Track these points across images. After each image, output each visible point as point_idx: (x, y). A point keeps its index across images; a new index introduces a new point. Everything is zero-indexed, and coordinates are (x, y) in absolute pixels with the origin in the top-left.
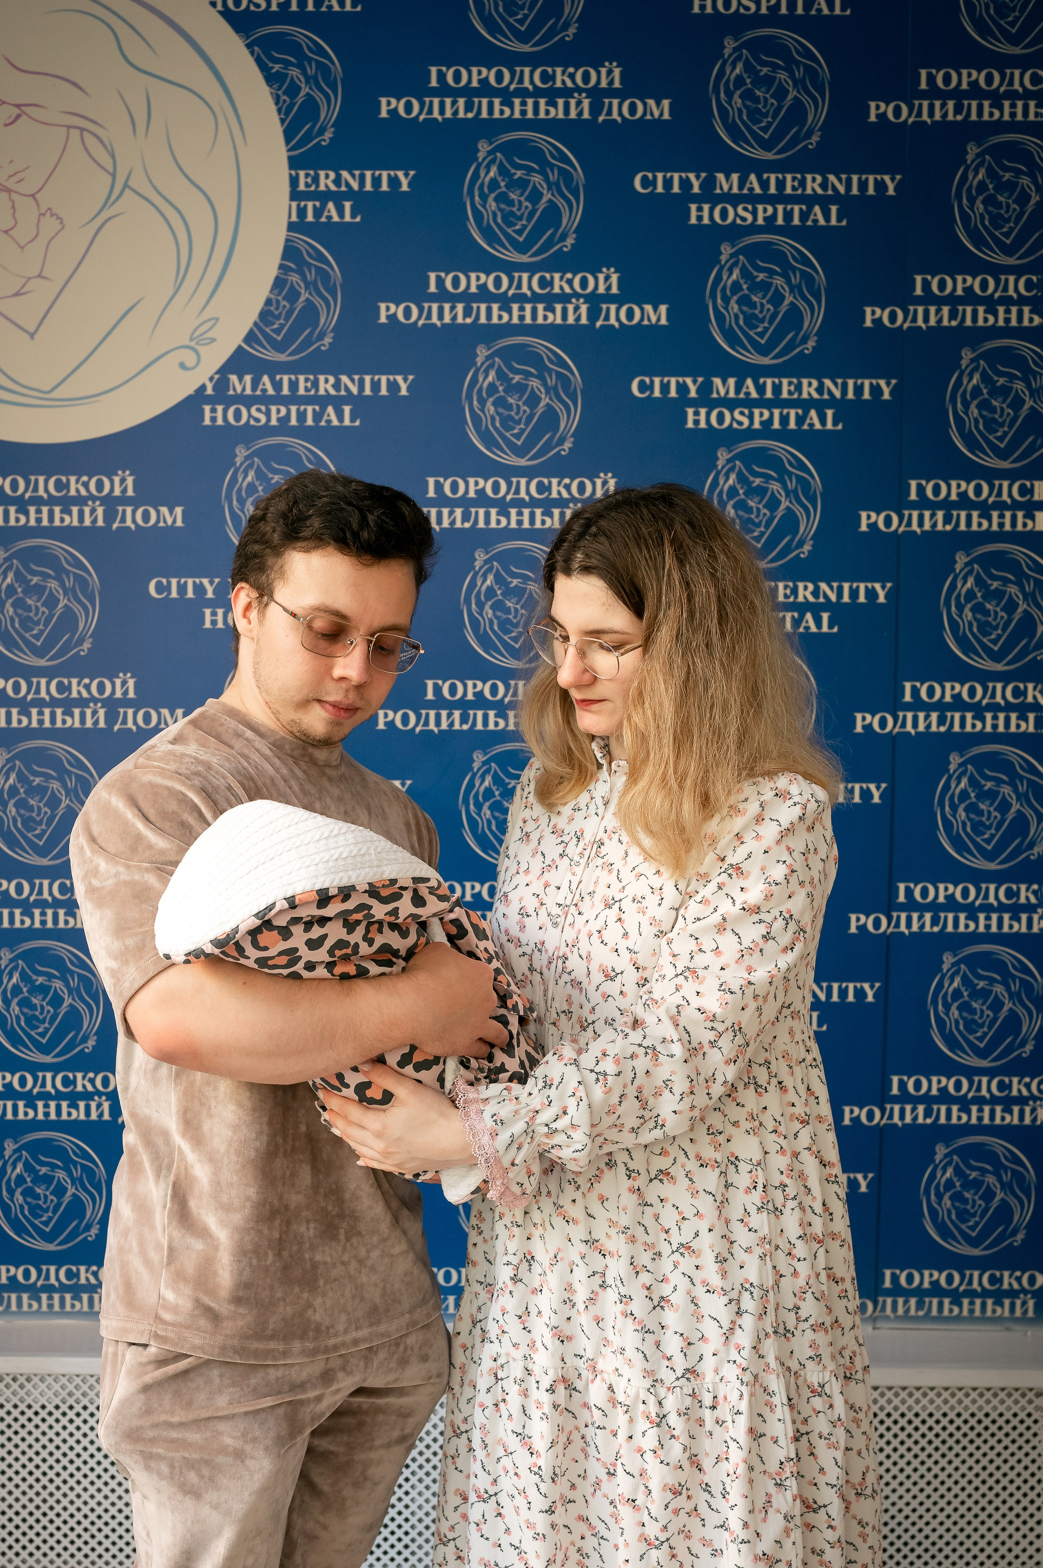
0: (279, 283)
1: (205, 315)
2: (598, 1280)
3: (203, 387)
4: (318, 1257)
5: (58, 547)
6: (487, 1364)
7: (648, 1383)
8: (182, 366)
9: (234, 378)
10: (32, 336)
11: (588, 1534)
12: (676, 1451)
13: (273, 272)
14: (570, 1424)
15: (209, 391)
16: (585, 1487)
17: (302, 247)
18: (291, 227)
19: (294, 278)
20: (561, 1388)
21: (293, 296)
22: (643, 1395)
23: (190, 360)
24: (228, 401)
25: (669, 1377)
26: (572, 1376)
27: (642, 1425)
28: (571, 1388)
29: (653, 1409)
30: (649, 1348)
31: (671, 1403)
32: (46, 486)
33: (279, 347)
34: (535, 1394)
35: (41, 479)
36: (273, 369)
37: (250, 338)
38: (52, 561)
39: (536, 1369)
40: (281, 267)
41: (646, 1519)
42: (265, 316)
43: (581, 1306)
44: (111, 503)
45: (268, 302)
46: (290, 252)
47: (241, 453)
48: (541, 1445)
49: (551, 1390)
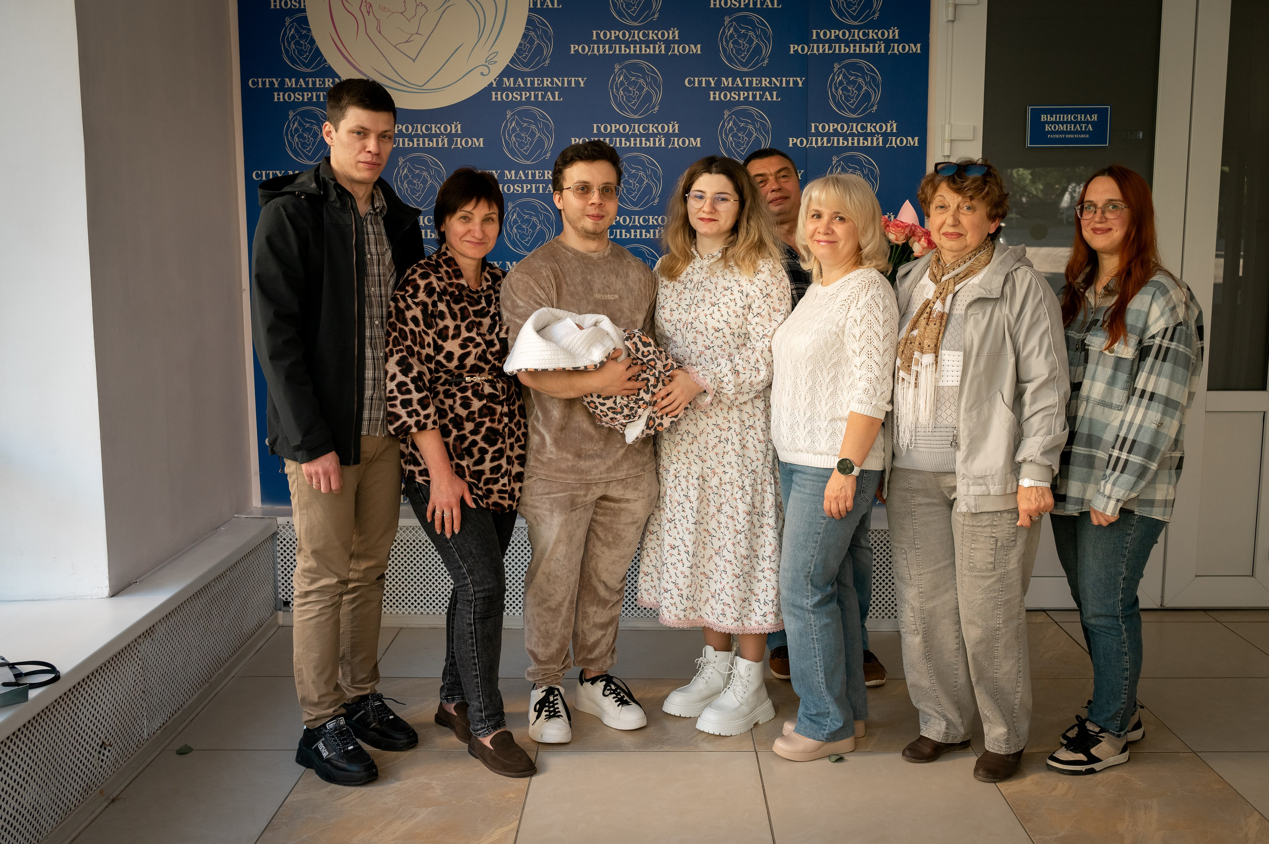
0: (525, 36)
1: (493, 51)
2: (718, 439)
3: (492, 84)
4: (583, 446)
5: (427, 157)
6: (672, 472)
7: (739, 474)
8: (482, 74)
9: (505, 79)
10: (414, 61)
11: (707, 535)
12: (748, 499)
13: (522, 31)
14: (703, 494)
15: (494, 85)
16: (707, 518)
17: (535, 19)
18: (530, 10)
19: (532, 34)
20: (701, 479)
21: (531, 42)
22: (737, 478)
23: (486, 71)
24: (503, 90)
25: (746, 473)
26: (705, 475)
27: (737, 489)
28: (704, 480)
29: (740, 483)
30: (740, 462)
31: (747, 482)
32: (421, 129)
33: (526, 65)
34: (691, 481)
35: (419, 126)
36: (524, 75)
37: (512, 61)
38: (424, 163)
39: (692, 472)
40: (526, 28)
41: (737, 523)
42: (519, 51)
43: (710, 449)
44: (451, 137)
45: (520, 44)
46: (530, 22)
47: (509, 114)
48: (693, 499)
49: (698, 479)
